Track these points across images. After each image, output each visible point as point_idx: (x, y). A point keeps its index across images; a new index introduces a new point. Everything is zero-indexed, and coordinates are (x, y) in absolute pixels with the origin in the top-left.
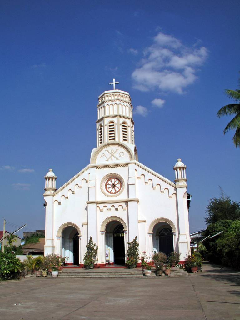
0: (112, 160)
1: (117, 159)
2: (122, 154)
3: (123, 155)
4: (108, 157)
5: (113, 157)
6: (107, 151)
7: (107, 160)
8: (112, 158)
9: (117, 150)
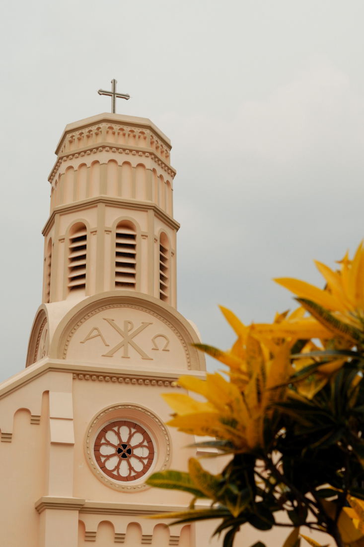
0: (126, 357)
1: (145, 358)
2: (161, 343)
3: (166, 346)
4: (113, 346)
5: (129, 346)
6: (111, 322)
7: (109, 355)
8: (126, 351)
9: (145, 325)
